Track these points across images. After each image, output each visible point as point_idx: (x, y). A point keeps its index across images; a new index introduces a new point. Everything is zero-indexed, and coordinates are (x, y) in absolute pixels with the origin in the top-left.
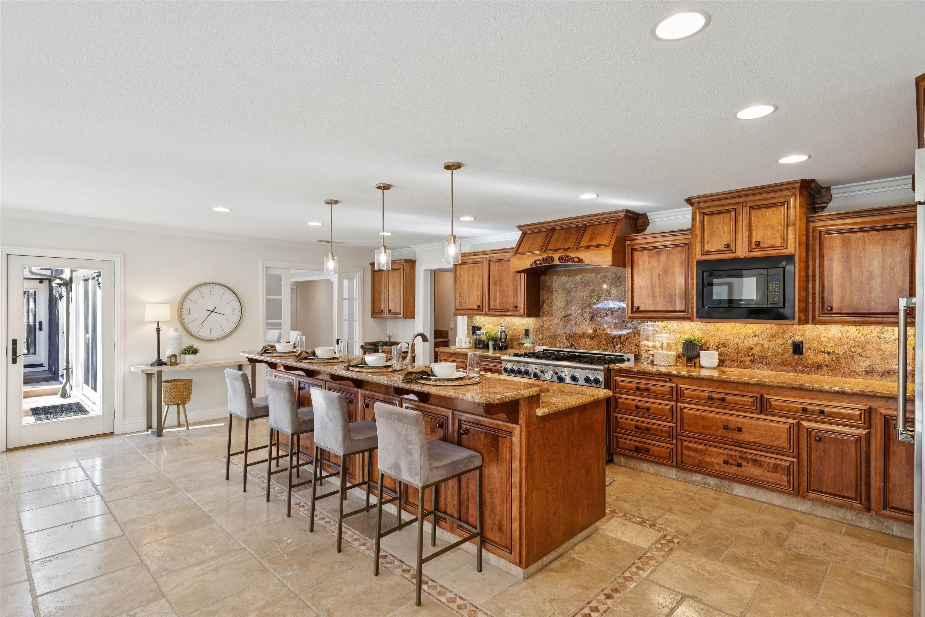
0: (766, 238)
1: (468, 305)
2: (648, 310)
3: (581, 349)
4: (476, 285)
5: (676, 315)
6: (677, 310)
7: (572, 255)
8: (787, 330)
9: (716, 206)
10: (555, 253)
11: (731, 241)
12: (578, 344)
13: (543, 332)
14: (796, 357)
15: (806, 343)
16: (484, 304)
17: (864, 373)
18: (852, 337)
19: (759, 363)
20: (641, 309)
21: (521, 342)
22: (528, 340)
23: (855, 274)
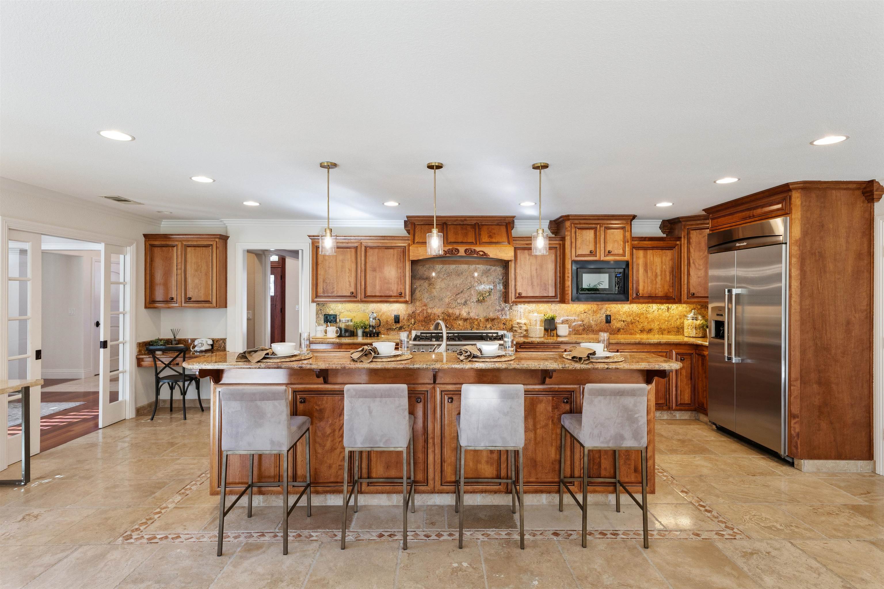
0: (614, 249)
1: (335, 292)
2: (528, 295)
3: (455, 330)
4: (347, 271)
5: (549, 300)
6: (550, 295)
7: (478, 249)
8: (603, 308)
9: (585, 224)
10: (460, 245)
11: (593, 249)
12: (452, 326)
13: (415, 317)
14: (607, 325)
15: (612, 316)
16: (359, 291)
17: (640, 331)
18: (634, 311)
19: (587, 330)
20: (523, 295)
21: (390, 327)
22: (398, 326)
23: (650, 274)
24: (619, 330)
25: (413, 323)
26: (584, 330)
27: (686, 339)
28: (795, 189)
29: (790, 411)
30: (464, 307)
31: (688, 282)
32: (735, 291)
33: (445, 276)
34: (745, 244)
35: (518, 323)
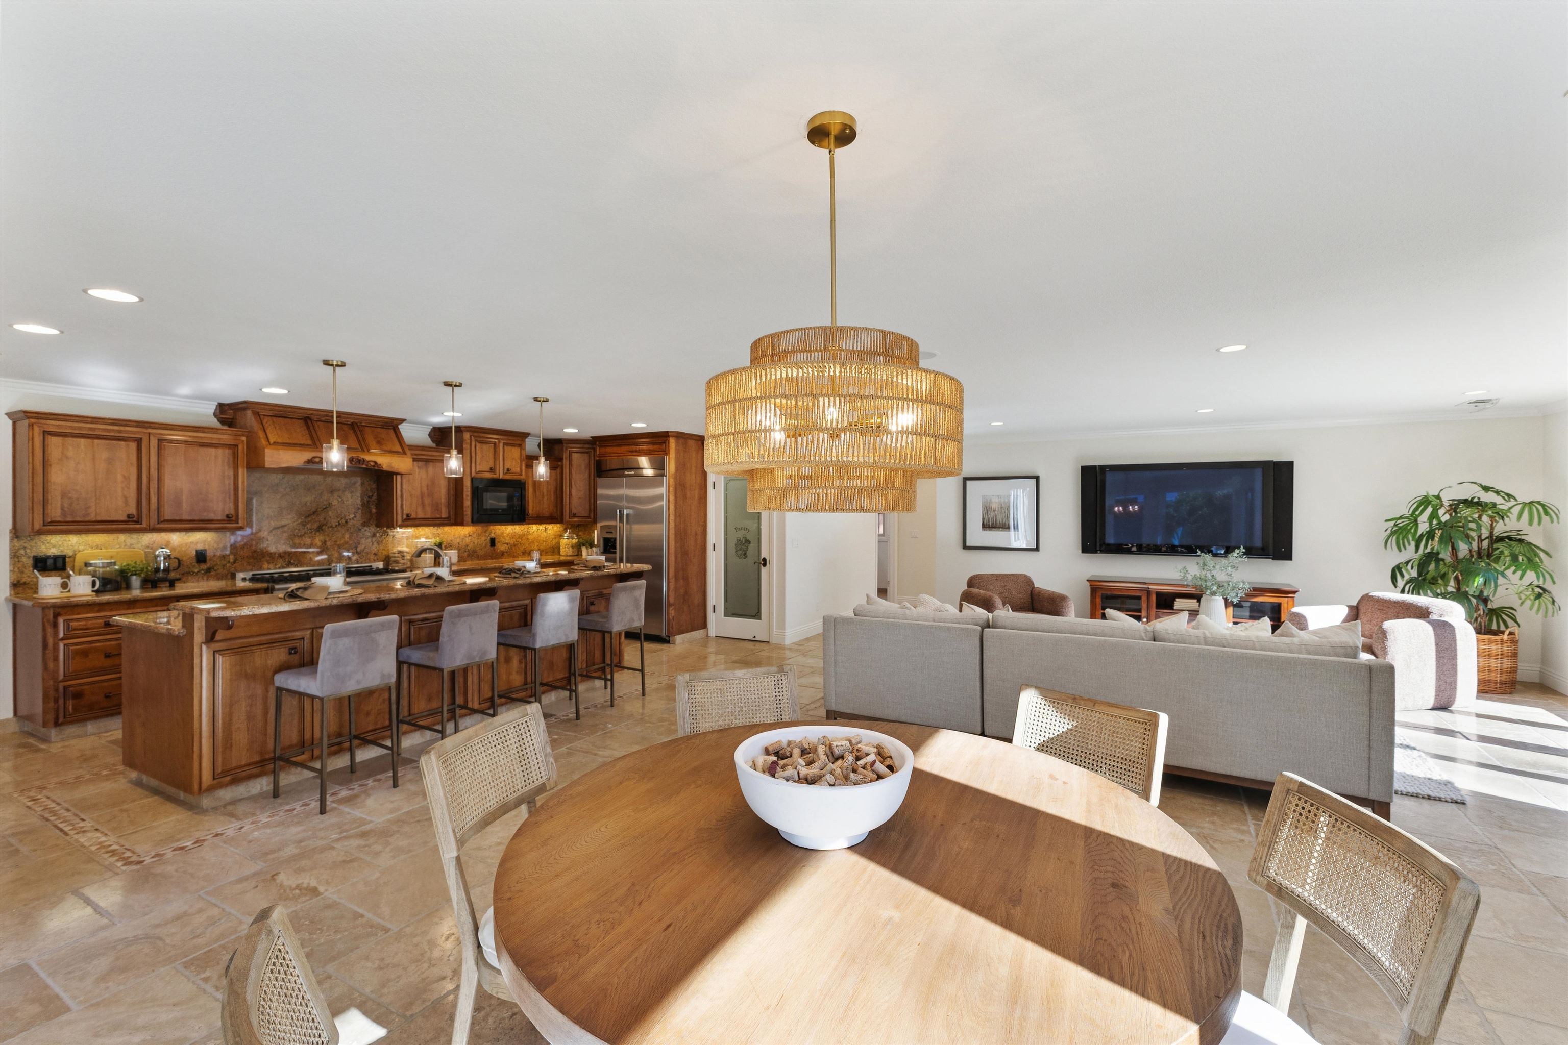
0: (512, 467)
1: (93, 514)
2: (418, 517)
4: (120, 478)
5: (442, 522)
6: (442, 517)
8: (488, 530)
9: (484, 437)
11: (493, 466)
14: (492, 548)
15: (497, 538)
16: (145, 512)
18: (517, 532)
20: (413, 516)
21: (187, 570)
22: (204, 566)
23: (538, 493)
24: (503, 554)
25: (232, 560)
26: (468, 556)
27: (562, 558)
28: (672, 436)
29: (669, 602)
30: (318, 534)
31: (570, 503)
32: (625, 512)
33: (288, 490)
34: (633, 473)
35: (400, 552)
